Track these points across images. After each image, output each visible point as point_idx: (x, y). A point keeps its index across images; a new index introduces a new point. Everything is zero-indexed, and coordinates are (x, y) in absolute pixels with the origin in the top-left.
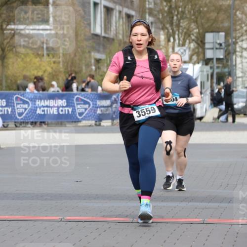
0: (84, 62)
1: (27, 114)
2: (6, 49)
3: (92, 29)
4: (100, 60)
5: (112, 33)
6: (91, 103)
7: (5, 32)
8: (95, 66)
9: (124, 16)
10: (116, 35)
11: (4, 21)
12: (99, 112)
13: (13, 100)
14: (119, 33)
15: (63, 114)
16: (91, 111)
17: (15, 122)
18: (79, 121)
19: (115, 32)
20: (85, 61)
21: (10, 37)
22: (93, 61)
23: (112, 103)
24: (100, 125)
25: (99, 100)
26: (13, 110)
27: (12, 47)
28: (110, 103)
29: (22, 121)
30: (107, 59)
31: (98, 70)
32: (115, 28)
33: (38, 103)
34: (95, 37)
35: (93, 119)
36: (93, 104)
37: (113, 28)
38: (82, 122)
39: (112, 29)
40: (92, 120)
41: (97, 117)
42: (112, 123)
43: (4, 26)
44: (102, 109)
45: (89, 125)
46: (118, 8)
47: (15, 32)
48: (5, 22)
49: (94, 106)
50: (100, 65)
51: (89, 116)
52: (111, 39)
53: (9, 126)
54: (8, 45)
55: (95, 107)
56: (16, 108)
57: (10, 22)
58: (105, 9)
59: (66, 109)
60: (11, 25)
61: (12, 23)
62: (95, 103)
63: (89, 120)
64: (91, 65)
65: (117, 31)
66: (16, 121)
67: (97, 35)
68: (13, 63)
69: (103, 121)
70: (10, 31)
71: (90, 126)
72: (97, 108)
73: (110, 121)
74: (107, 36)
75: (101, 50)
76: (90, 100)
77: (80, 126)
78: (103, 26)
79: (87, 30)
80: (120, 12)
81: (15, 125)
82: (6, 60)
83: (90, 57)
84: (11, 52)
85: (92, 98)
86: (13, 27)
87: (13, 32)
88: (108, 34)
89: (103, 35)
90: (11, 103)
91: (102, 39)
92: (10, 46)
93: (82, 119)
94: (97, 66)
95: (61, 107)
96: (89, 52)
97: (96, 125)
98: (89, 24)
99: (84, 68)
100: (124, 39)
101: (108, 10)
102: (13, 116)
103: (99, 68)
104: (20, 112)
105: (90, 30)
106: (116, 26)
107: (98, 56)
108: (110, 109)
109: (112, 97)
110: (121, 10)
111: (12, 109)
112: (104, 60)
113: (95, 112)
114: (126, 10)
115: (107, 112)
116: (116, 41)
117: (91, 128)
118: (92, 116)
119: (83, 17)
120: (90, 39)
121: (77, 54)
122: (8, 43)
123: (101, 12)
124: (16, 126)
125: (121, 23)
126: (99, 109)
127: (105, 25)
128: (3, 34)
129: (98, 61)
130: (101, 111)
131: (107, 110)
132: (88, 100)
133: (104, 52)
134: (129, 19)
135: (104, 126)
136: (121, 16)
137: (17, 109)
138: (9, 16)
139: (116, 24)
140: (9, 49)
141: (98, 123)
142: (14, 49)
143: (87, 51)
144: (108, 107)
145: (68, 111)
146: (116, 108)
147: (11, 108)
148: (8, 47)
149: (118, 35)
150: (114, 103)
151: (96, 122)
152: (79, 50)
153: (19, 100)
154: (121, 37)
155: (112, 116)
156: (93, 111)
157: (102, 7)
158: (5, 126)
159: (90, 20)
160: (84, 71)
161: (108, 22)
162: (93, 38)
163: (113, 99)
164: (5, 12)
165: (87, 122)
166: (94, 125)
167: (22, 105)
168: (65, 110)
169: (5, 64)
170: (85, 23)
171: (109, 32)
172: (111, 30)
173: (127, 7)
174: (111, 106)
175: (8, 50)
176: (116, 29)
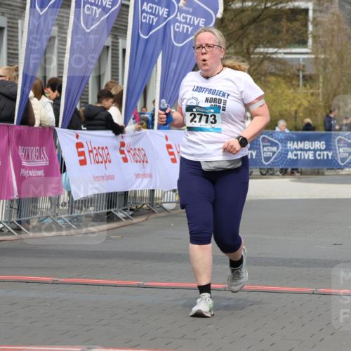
1: (275, 159)
7: (252, 56)
11: (251, 42)
13: (259, 141)
15: (320, 159)
17: (260, 169)
18: (341, 168)
21: (258, 62)
26: (259, 154)
27: (259, 76)
29: (269, 167)
33: (290, 145)
38: (344, 170)
43: (251, 50)
47: (264, 57)
48: (253, 43)
53: (254, 173)
56: (262, 151)
57: (259, 44)
59: (325, 153)
60: (260, 47)
61: (261, 46)
66: (262, 167)
70: (258, 56)
77: (342, 175)
81: (261, 172)
84: (259, 81)
86: (262, 50)
87: (262, 56)
90: (256, 144)
92: (258, 74)
93: (345, 165)
95: (318, 150)
102: (258, 161)
104: (267, 156)
111: (257, 153)
121: (341, 84)
122: (255, 70)
124: (262, 174)
137: (264, 152)
138: (258, 37)
142: (263, 78)
145: (327, 155)
147: (255, 152)
148: (255, 76)
152: (344, 78)
153: (266, 141)
164: (253, 32)
167: (269, 148)
168: (324, 155)
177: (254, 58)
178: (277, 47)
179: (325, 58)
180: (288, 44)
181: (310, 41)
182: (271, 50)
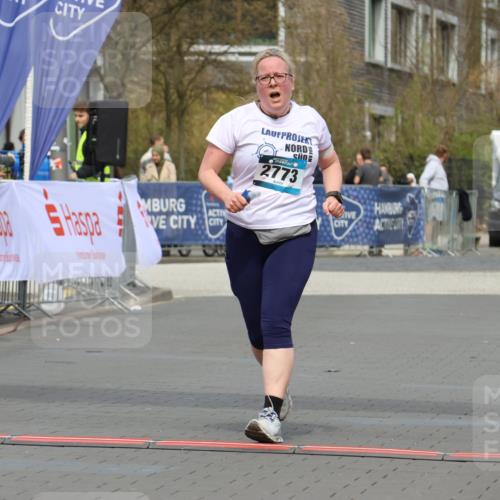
0: (348, 121)
2: (188, 93)
3: (367, 54)
4: (382, 117)
5: (408, 63)
6: (362, 208)
7: (186, 58)
8: (371, 130)
9: (435, 25)
10: (417, 67)
11: (184, 35)
12: (378, 226)
13: (201, 200)
14: (423, 62)
16: (362, 225)
17: (204, 246)
18: (337, 245)
19: (414, 61)
20: (352, 120)
21: (197, 68)
22: (367, 120)
23: (406, 210)
24: (379, 254)
25: (378, 201)
26: (201, 222)
27: (200, 91)
28: (401, 209)
29: (218, 243)
30: (396, 115)
31: (377, 140)
32: (414, 51)
34: (373, 70)
35: (365, 240)
36: (366, 210)
37: (411, 51)
38: (342, 248)
39: (408, 54)
40: (364, 244)
41: (373, 238)
42: (406, 252)
43: (185, 47)
44: (385, 220)
45: (358, 253)
46: (421, 9)
47: (206, 59)
48: (187, 37)
49: (369, 214)
50: (381, 128)
51: (357, 236)
52: (405, 73)
53: (193, 253)
54: (190, 87)
55: (371, 217)
56: (206, 216)
57: (198, 37)
58: (395, 11)
60: (198, 44)
61: (201, 41)
62: (369, 208)
63: (356, 243)
64: (364, 129)
65: (420, 59)
66: (206, 242)
67: (376, 66)
68: (202, 123)
69: (387, 246)
70: (196, 57)
71: (359, 256)
72: (375, 218)
73: (401, 246)
74: (397, 67)
75: (386, 97)
76: (359, 202)
77: (337, 256)
78: (389, 46)
79: (356, 54)
80: (426, 18)
81: (204, 251)
82: (187, 118)
83: (361, 110)
84: (198, 101)
85: (363, 197)
86: (202, 48)
87: (202, 58)
88: (400, 63)
89: (390, 65)
90: (196, 205)
91: (386, 73)
92: (197, 87)
93: (343, 240)
94: (376, 131)
96: (360, 101)
97: (371, 253)
98: (361, 44)
99: (348, 134)
100: (432, 75)
101: (402, 14)
102: (200, 232)
103: (380, 135)
104: (214, 224)
105: (363, 55)
106: (417, 48)
107: (378, 109)
108: (401, 220)
109: (405, 196)
110: (429, 13)
111: (198, 219)
112: (391, 118)
113: (369, 225)
114: (438, 14)
115: (395, 228)
116: (416, 78)
117: (360, 260)
118: (364, 235)
119: (348, 29)
120: (362, 75)
121: (334, 105)
122: (191, 81)
123: (386, 18)
124: (207, 255)
125: (428, 40)
126: (377, 221)
127: (394, 46)
128: (182, 62)
129: (378, 120)
130: (383, 224)
131: (395, 223)
132: (356, 203)
133: (390, 102)
134: (445, 33)
135: (387, 256)
136: (429, 26)
137: (209, 218)
138: (195, 26)
139: (417, 42)
140: (193, 93)
141: (375, 250)
142: (205, 95)
143: (355, 99)
144: (396, 216)
146: (413, 218)
147: (195, 217)
148: (191, 91)
149: (420, 66)
150: (410, 209)
151: (371, 247)
152: (339, 96)
153: (212, 199)
154: (426, 70)
155: (406, 236)
156: (365, 225)
157: (389, 6)
158: (184, 252)
159: (363, 34)
160: (348, 141)
161: (400, 39)
162: (369, 73)
163: (408, 200)
164: (186, 17)
165: (353, 247)
166: (366, 253)
167: (218, 211)
169: (186, 126)
170: (353, 39)
171: (403, 60)
172: (405, 56)
173: (442, 8)
174: (403, 215)
175: (190, 97)
176: (418, 54)
177: (190, 60)
178: (227, 44)
179: (306, 62)
180: (245, 38)
181: (282, 34)
182: (217, 48)
